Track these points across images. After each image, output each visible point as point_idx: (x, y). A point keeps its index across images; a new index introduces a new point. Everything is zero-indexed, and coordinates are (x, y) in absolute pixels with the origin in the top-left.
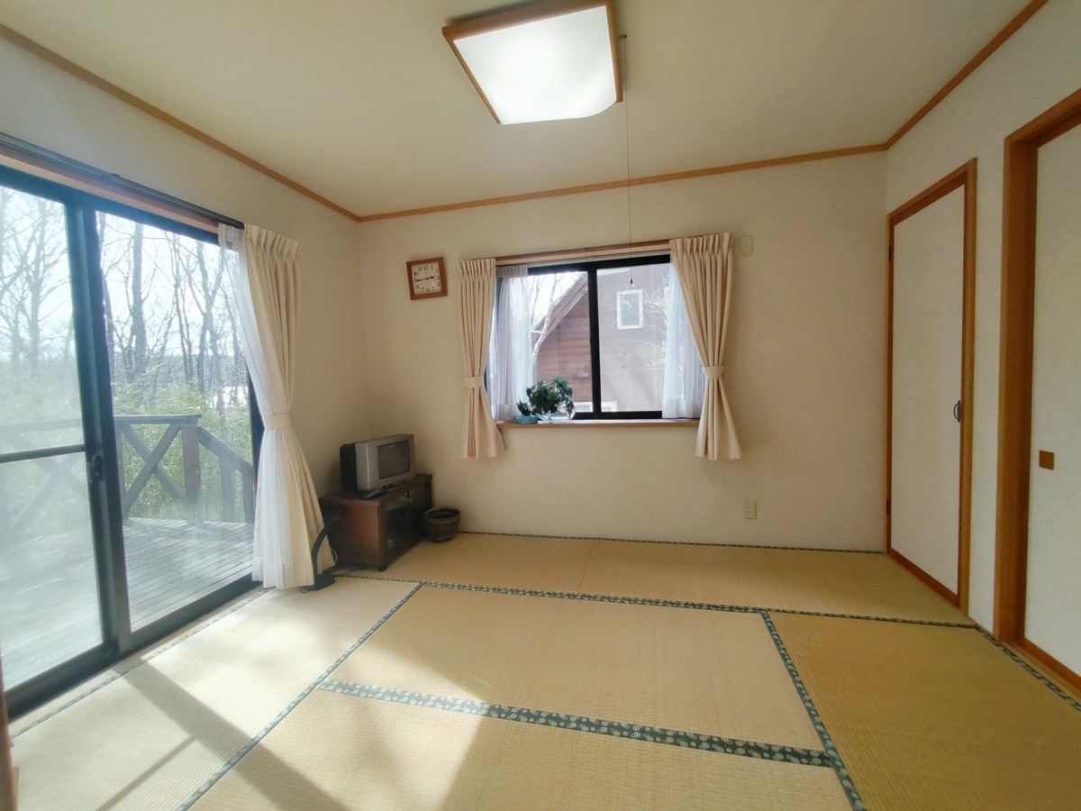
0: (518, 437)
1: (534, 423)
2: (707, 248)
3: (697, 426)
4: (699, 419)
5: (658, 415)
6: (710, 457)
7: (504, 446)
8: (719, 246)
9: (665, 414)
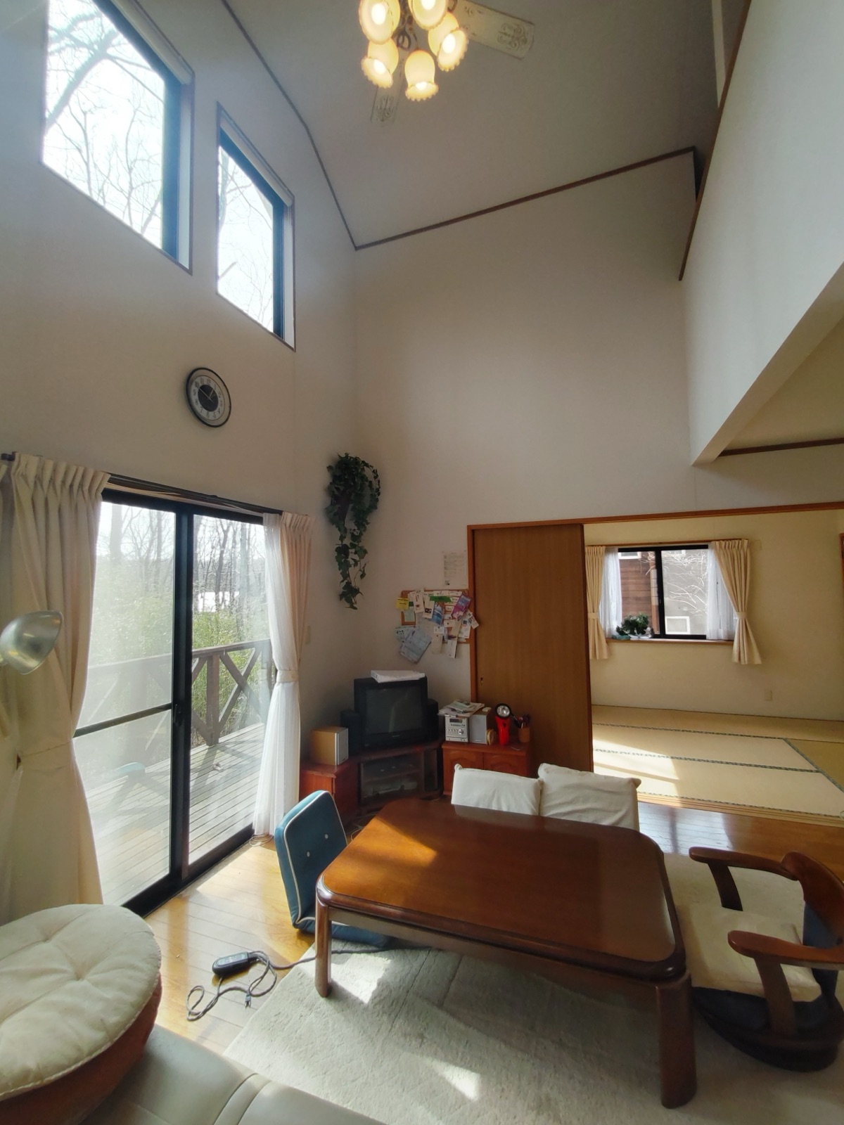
0: (618, 648)
1: (629, 640)
2: (734, 547)
3: (732, 645)
4: (733, 641)
5: (703, 637)
6: (743, 663)
7: (610, 653)
8: (742, 546)
9: (708, 637)
